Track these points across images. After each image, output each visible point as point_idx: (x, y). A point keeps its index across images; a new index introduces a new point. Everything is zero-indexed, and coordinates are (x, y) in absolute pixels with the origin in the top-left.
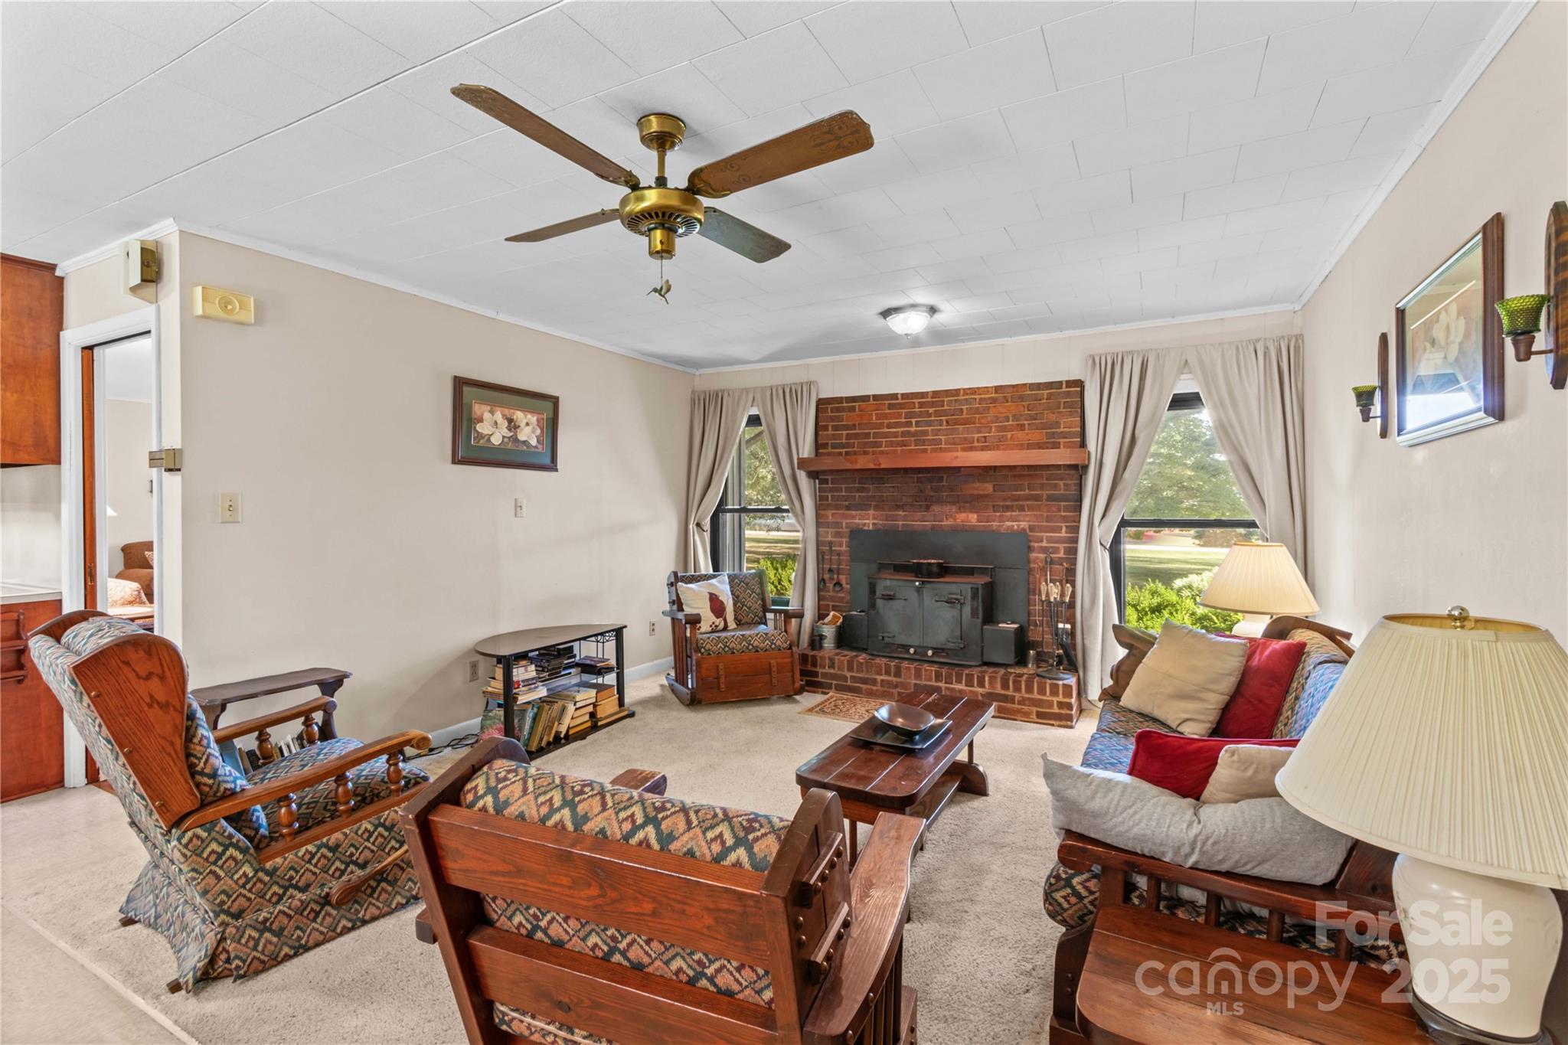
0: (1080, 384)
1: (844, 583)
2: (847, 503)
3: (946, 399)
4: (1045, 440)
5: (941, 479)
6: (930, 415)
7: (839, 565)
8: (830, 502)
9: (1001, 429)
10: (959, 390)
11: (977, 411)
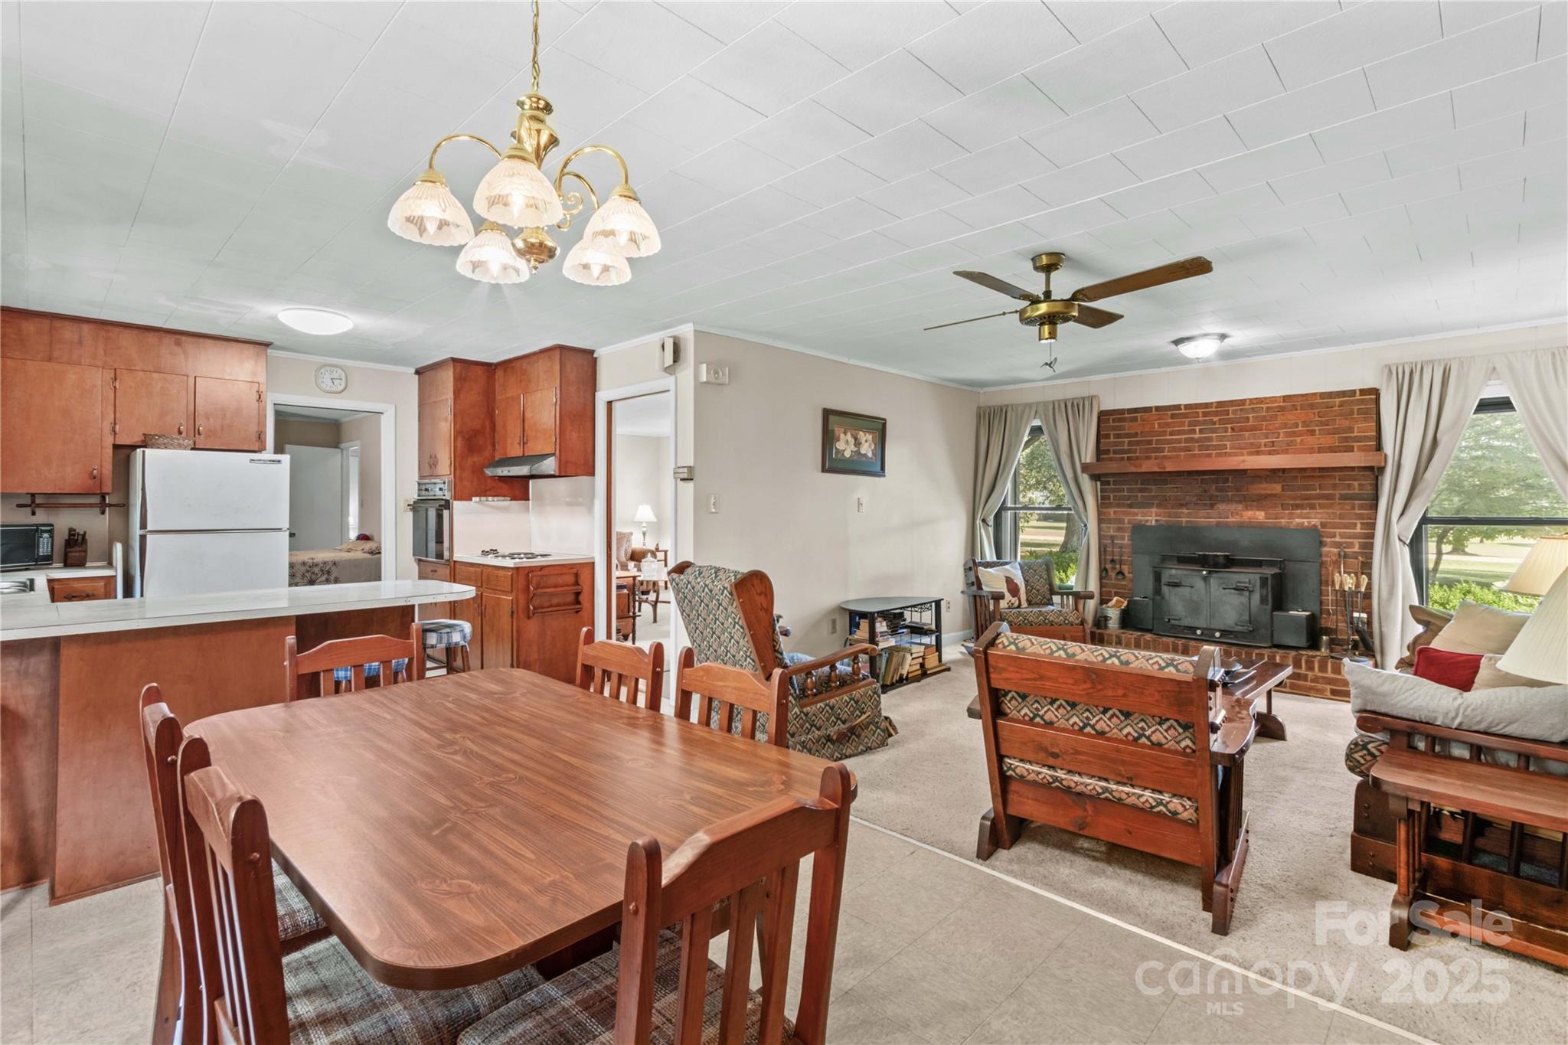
0: (1376, 392)
1: (1126, 572)
2: (1129, 502)
3: (1231, 409)
4: (1337, 444)
5: (1227, 481)
6: (1215, 423)
7: (1121, 556)
8: (1112, 501)
9: (1288, 434)
10: (1245, 400)
11: (1264, 419)
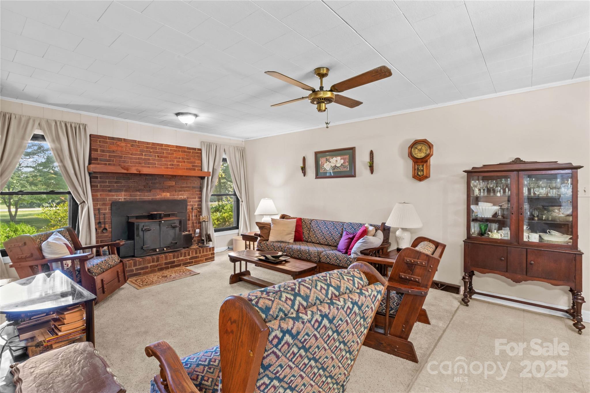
0: (200, 150)
1: (107, 228)
2: (109, 189)
6: (151, 152)
7: (105, 219)
9: (178, 162)
11: (169, 154)
